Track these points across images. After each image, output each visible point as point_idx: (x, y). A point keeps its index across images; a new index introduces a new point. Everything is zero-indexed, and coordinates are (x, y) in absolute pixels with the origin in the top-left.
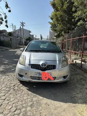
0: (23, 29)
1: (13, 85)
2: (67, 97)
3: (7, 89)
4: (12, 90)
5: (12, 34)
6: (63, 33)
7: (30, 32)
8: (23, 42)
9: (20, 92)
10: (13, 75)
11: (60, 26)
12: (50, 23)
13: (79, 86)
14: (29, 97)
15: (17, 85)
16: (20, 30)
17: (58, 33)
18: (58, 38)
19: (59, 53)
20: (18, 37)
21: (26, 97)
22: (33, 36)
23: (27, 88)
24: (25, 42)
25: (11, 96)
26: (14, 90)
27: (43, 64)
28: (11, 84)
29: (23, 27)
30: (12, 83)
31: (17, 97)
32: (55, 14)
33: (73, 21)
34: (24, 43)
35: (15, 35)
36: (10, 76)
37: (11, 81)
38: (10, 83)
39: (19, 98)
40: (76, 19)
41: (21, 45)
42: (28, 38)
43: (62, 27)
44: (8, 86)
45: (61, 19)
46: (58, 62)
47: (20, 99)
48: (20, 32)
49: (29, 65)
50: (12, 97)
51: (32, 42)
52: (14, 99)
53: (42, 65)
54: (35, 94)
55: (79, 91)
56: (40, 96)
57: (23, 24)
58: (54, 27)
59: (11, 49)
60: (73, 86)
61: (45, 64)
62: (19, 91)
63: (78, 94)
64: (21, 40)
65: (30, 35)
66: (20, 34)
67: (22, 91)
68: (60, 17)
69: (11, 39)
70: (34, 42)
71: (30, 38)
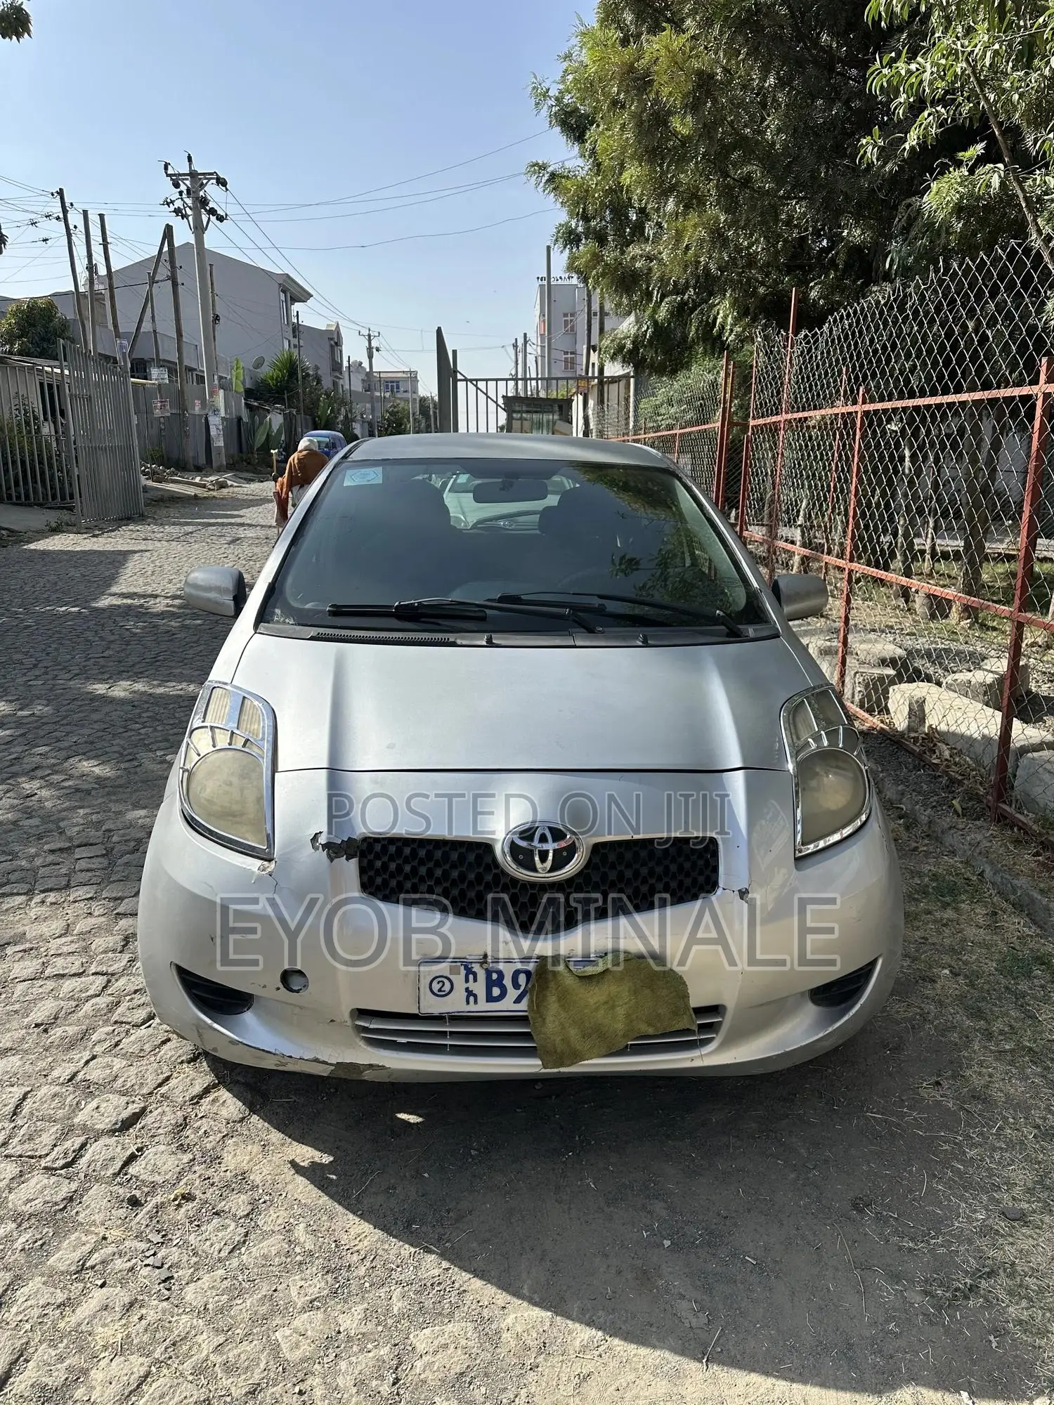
0: (209, 263)
1: (112, 1108)
2: (888, 1292)
3: (37, 1181)
4: (97, 1201)
5: (65, 325)
6: (723, 311)
7: (293, 293)
8: (215, 421)
9: (216, 1236)
10: (99, 943)
11: (694, 230)
12: (555, 180)
13: (1017, 1088)
14: (350, 1321)
15: (171, 1117)
16: (164, 272)
17: (662, 313)
18: (660, 370)
19: (734, 636)
20: (140, 368)
21: (312, 1322)
22: (333, 340)
23: (306, 1154)
24: (237, 429)
25: (86, 1309)
26: (135, 1203)
27: (527, 834)
28: (89, 1089)
29: (199, 230)
30: (95, 1073)
31: (184, 1322)
32: (631, 69)
33: (871, 153)
34: (219, 443)
35: (98, 341)
36: (59, 965)
37: (85, 1035)
38: (63, 1072)
39: (206, 1342)
40: (912, 139)
41: (182, 466)
42: (266, 371)
43: (718, 237)
44: (47, 1139)
45: (707, 130)
46: (737, 784)
47: (229, 1368)
48: (163, 291)
49: (334, 850)
50: (109, 1332)
51: (352, 479)
52: (138, 1365)
53: (514, 849)
54: (432, 1265)
55: (1022, 1176)
56: (502, 1297)
57: (195, 194)
58: (601, 239)
59: (56, 530)
60: (928, 1093)
61: (558, 835)
62: (196, 1222)
63: (1021, 1218)
64: (180, 401)
65: (297, 329)
66: (166, 327)
67: (239, 1203)
68: (694, 106)
69: (51, 393)
70: (374, 476)
71: (291, 368)
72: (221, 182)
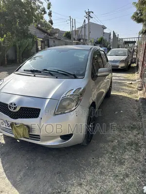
20: (79, 40)
22: (110, 34)
27: (11, 104)
29: (89, 20)
46: (48, 101)
57: (89, 14)
71: (102, 39)
72: (93, 12)
